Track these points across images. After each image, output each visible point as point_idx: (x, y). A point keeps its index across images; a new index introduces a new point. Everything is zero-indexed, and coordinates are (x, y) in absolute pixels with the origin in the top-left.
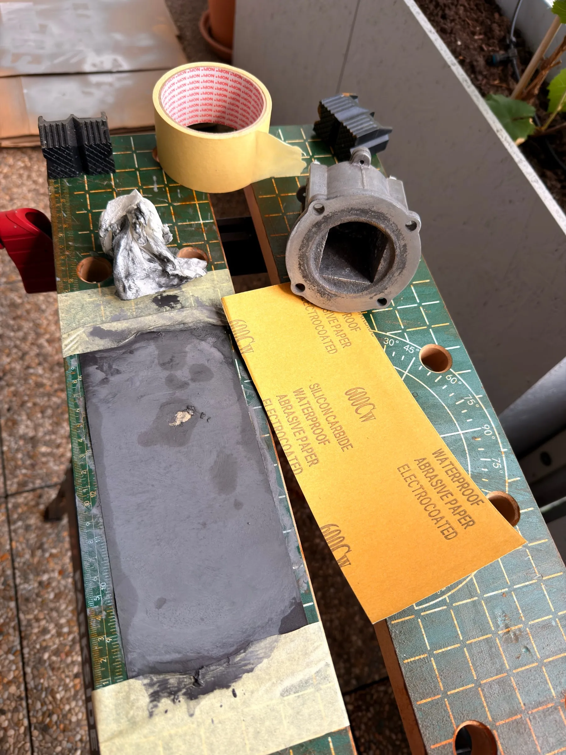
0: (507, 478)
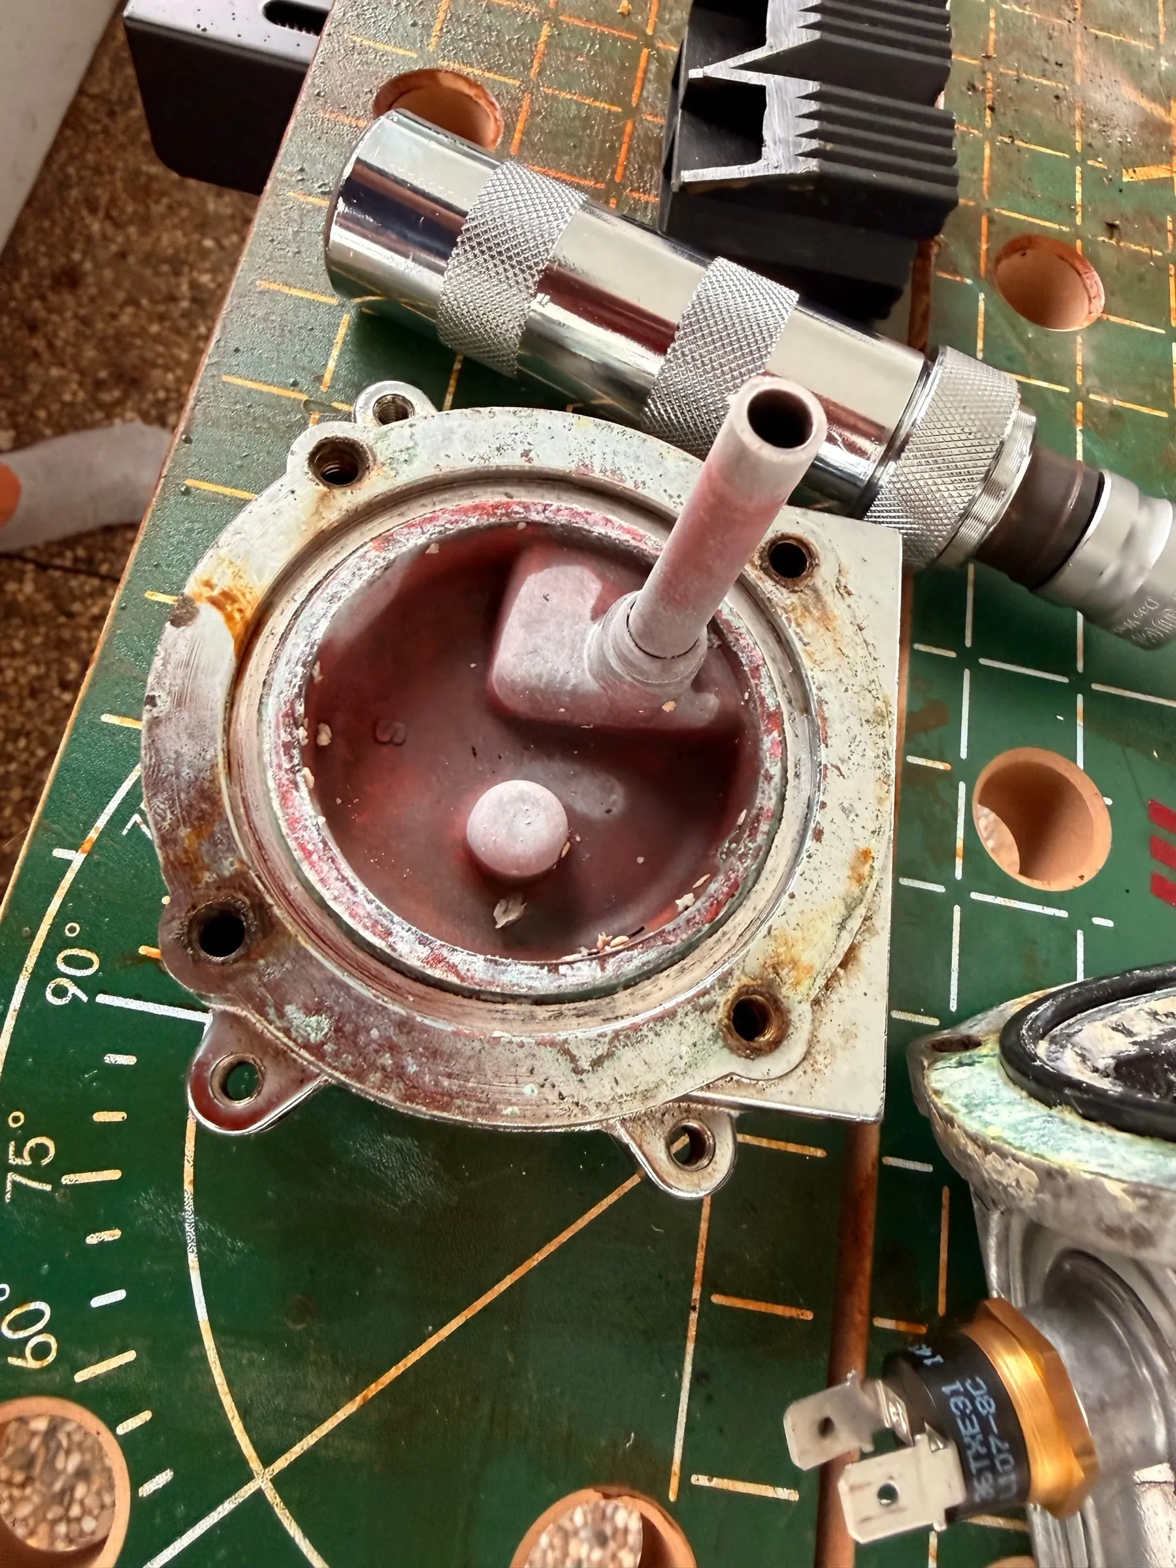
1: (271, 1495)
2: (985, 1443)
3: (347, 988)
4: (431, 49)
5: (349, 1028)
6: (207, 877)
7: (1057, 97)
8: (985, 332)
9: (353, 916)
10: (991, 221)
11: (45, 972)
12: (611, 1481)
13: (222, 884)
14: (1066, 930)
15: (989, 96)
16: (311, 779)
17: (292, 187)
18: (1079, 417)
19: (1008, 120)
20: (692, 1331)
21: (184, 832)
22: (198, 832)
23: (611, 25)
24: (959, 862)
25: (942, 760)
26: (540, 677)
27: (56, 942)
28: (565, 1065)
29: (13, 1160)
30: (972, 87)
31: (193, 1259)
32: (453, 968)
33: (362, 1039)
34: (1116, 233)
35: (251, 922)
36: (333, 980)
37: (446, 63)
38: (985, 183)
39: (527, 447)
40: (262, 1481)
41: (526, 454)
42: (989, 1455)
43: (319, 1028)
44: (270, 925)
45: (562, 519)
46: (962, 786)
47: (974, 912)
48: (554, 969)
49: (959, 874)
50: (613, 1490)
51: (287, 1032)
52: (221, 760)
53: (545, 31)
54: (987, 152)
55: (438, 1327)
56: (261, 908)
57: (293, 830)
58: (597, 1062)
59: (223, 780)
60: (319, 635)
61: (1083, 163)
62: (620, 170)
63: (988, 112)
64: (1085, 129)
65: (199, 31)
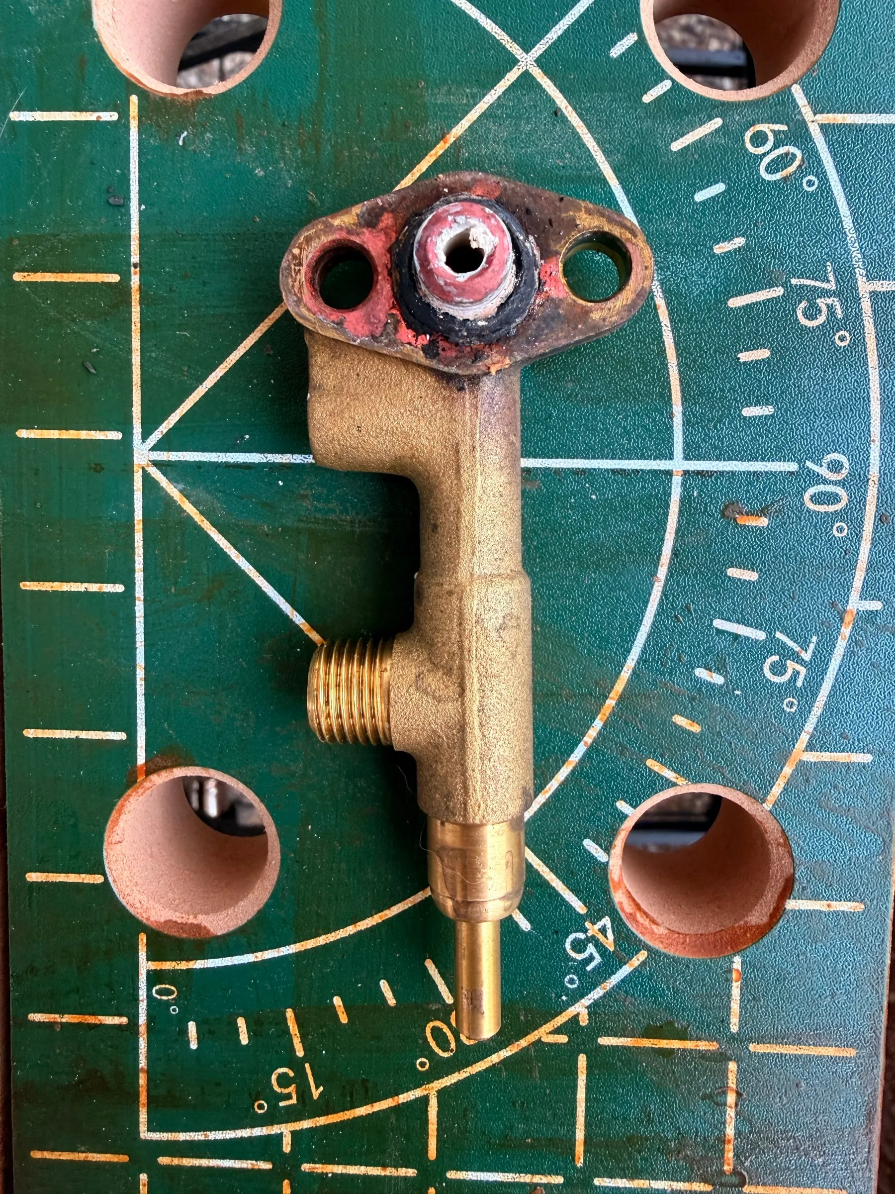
0: (804, 738)
1: (514, 48)
12: (197, 105)
20: (135, 246)
27: (853, 515)
29: (835, 301)
40: (527, 60)
50: (194, 99)
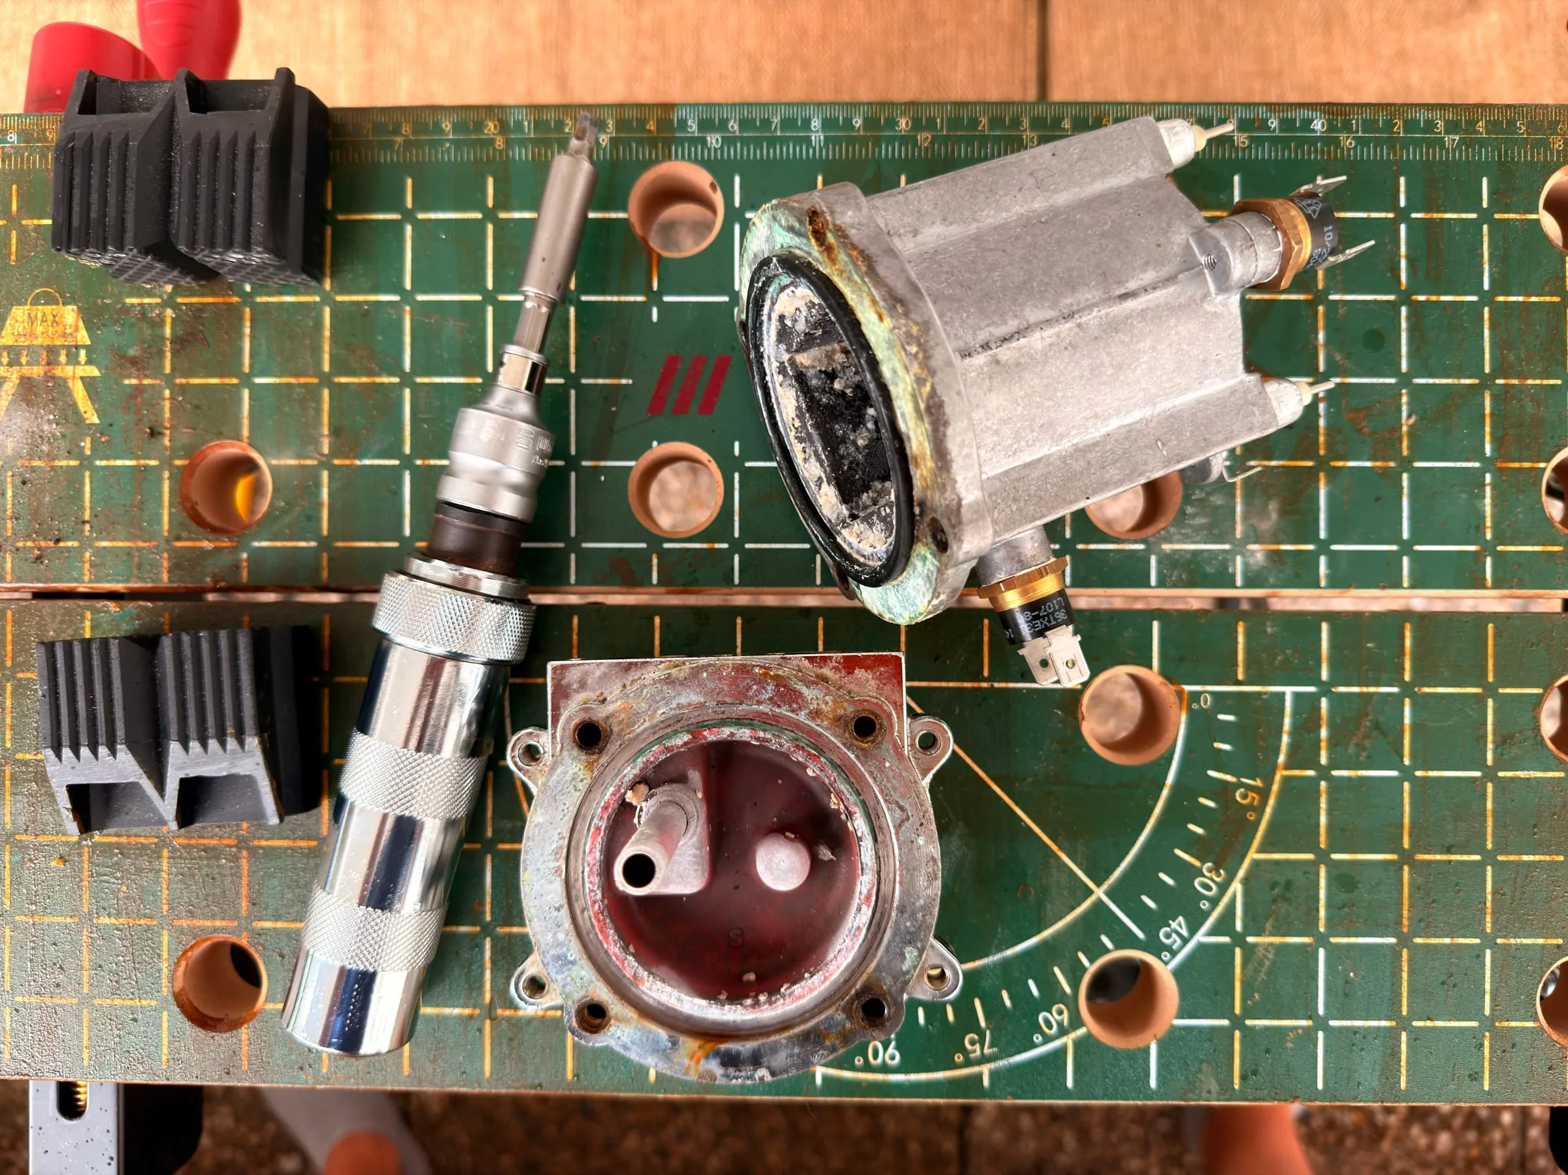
1: (1105, 886)
2: (1043, 617)
3: (889, 942)
4: (154, 1003)
5: (908, 937)
6: (848, 1025)
7: (24, 483)
8: (290, 539)
9: (853, 947)
10: (178, 538)
11: (885, 1069)
12: (1076, 719)
13: (850, 1017)
14: (747, 474)
15: (43, 544)
16: (785, 986)
17: (319, 1071)
18: (347, 462)
19: (66, 527)
20: (1003, 685)
21: (828, 1043)
22: (826, 1036)
23: (81, 870)
24: (717, 546)
25: (651, 560)
26: (696, 870)
27: (867, 1068)
28: (907, 824)
29: (978, 1053)
30: (39, 559)
31: (1010, 952)
32: (869, 892)
33: (912, 929)
34: (159, 429)
35: (867, 998)
36: (887, 950)
37: (165, 990)
38: (141, 544)
39: (552, 910)
40: (1100, 893)
41: (558, 909)
42: (1048, 615)
43: (911, 952)
44: (866, 988)
45: (596, 880)
46: (666, 546)
47: (747, 536)
48: (860, 839)
49: (725, 546)
50: (1080, 717)
51: (915, 967)
52: (786, 1034)
53: (105, 920)
54: (105, 544)
55: (1021, 820)
56: (858, 995)
57: (815, 988)
58: (902, 809)
59: (797, 1030)
60: (704, 1002)
61: (90, 459)
62: (225, 842)
63: (61, 544)
64: (51, 457)
65: (114, 1163)
